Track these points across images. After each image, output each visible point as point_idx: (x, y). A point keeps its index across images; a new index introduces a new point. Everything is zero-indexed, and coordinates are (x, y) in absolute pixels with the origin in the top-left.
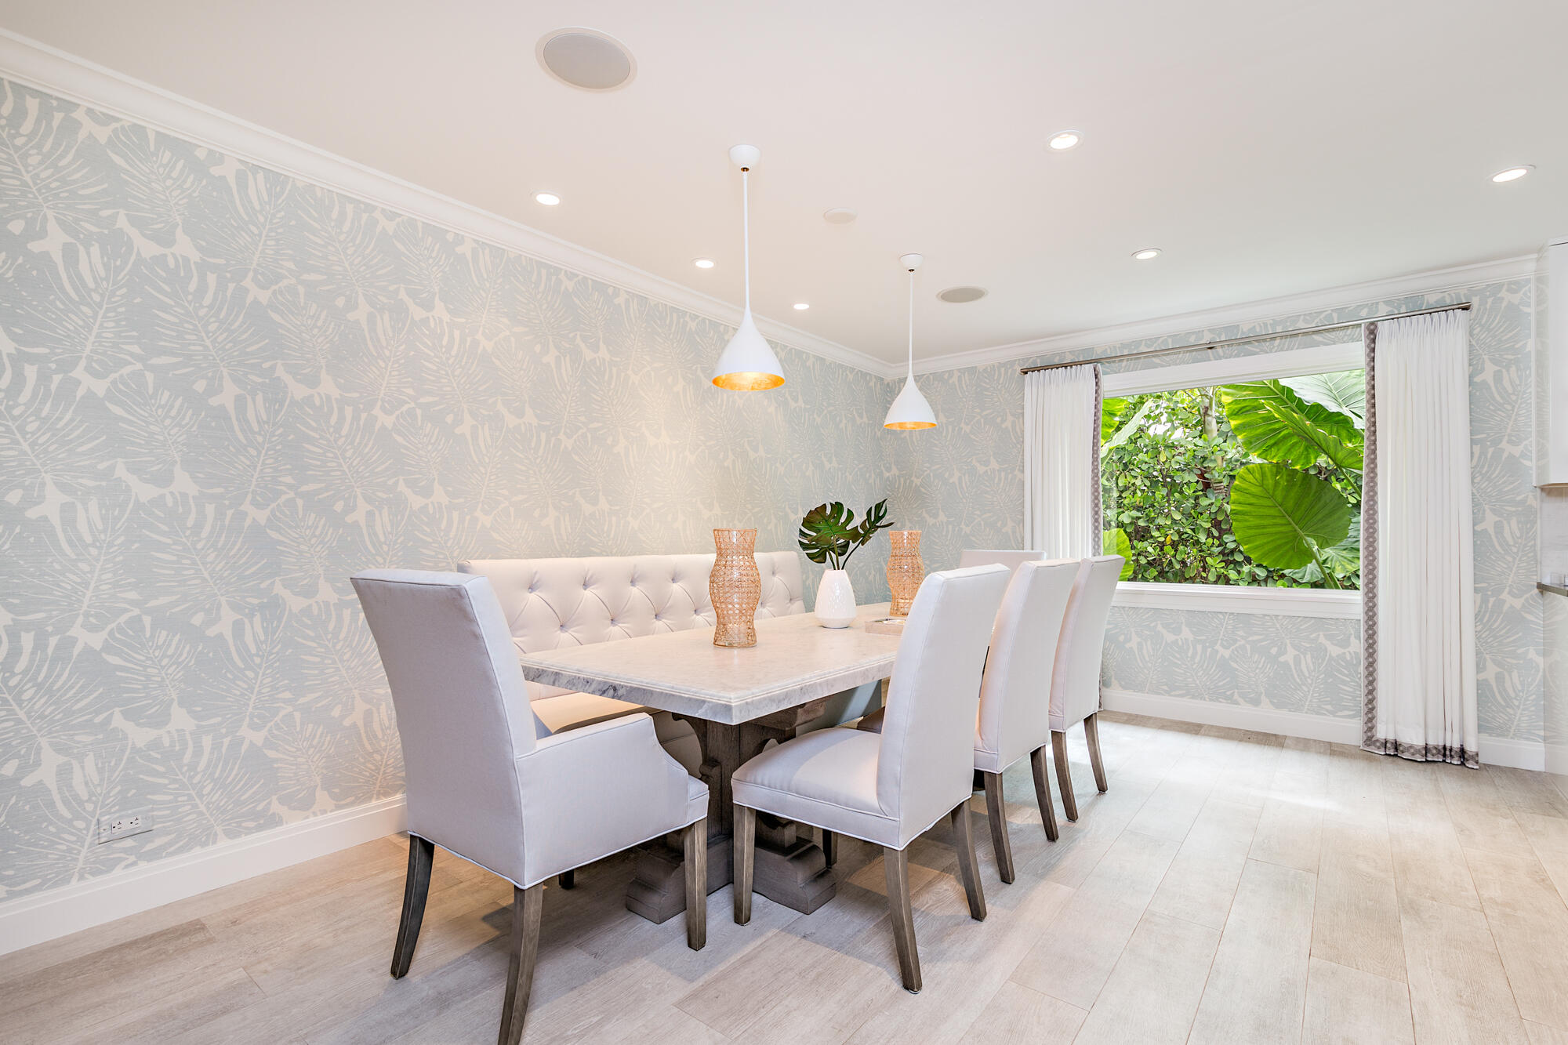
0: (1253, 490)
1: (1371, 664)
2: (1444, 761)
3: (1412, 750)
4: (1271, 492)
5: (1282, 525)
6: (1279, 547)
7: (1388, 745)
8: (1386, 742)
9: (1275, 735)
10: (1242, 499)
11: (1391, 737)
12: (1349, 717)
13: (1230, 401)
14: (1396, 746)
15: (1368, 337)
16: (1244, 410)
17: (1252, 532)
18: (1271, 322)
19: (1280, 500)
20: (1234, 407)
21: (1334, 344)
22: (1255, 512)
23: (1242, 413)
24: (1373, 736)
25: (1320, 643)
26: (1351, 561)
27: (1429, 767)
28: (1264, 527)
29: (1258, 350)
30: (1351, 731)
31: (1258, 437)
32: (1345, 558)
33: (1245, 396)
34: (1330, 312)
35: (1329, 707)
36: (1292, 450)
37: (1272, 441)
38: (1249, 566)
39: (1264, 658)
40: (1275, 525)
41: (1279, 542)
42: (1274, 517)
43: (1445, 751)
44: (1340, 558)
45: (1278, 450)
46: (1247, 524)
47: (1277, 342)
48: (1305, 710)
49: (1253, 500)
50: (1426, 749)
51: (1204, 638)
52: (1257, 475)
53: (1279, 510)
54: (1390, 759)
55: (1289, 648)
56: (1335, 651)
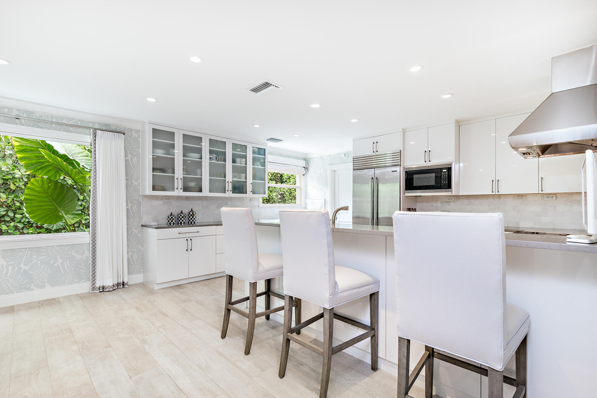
0: (37, 189)
1: (94, 260)
2: (118, 288)
3: (109, 288)
4: (46, 191)
5: (50, 205)
6: (48, 215)
7: (101, 288)
8: (100, 287)
9: (53, 299)
10: (31, 193)
11: (101, 285)
12: (85, 282)
13: (18, 145)
14: (103, 288)
15: (93, 135)
16: (26, 150)
17: (35, 209)
18: (51, 116)
19: (50, 194)
20: (19, 148)
21: (79, 134)
22: (37, 199)
23: (25, 152)
24: (95, 287)
25: (73, 255)
26: (72, 219)
27: (115, 291)
28: (42, 206)
29: (44, 127)
30: (85, 287)
31: (32, 164)
32: (70, 218)
33: (26, 144)
34: (77, 120)
35: (76, 280)
36: (49, 172)
37: (40, 167)
38: (13, 223)
39: (47, 266)
40: (47, 205)
41: (48, 213)
42: (47, 202)
43: (118, 284)
44: (68, 218)
45: (42, 171)
46: (33, 205)
47: (54, 125)
48: (66, 284)
49: (37, 194)
50: (113, 286)
51: (14, 262)
52: (40, 183)
53: (49, 198)
54: (102, 293)
55: (59, 259)
56: (79, 257)
